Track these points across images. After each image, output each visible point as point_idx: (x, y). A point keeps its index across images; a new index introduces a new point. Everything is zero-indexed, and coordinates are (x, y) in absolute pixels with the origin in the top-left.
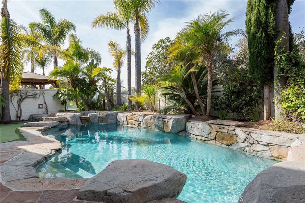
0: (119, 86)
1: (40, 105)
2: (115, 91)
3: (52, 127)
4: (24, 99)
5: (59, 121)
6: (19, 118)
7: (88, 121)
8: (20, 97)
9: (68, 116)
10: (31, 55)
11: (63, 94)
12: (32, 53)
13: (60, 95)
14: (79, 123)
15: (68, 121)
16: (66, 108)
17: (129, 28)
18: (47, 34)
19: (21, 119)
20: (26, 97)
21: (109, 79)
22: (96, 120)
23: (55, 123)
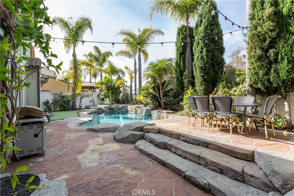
0: (131, 90)
1: (91, 100)
2: (129, 94)
3: (94, 112)
4: (83, 98)
5: (98, 109)
6: (80, 107)
7: (112, 110)
8: (81, 97)
9: (103, 106)
10: (89, 71)
11: (102, 95)
12: (90, 70)
13: (100, 96)
14: (108, 110)
15: (102, 109)
16: (104, 102)
17: (136, 58)
18: (97, 59)
19: (81, 108)
20: (84, 97)
21: (126, 86)
22: (116, 109)
23: (96, 110)
